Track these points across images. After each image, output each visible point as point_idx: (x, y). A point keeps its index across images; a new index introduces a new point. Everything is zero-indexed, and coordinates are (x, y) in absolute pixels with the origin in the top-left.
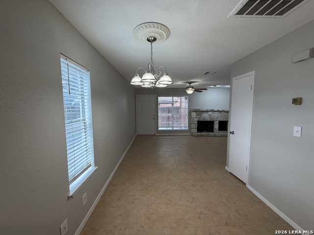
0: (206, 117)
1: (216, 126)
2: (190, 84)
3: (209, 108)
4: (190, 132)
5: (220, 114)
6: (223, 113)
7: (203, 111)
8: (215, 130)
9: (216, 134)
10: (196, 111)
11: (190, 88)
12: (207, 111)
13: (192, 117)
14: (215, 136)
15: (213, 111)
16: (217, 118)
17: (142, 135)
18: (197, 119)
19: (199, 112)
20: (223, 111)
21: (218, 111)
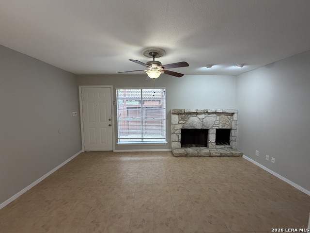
0: (195, 122)
1: (212, 137)
2: (154, 57)
3: (201, 108)
4: (170, 147)
5: (218, 118)
6: (223, 116)
7: (190, 113)
8: (209, 145)
9: (212, 152)
10: (179, 113)
11: (154, 66)
12: (197, 113)
13: (173, 122)
14: (210, 156)
15: (207, 112)
16: (213, 124)
17: (91, 152)
18: (180, 127)
19: (184, 114)
20: (223, 113)
21: (216, 113)
